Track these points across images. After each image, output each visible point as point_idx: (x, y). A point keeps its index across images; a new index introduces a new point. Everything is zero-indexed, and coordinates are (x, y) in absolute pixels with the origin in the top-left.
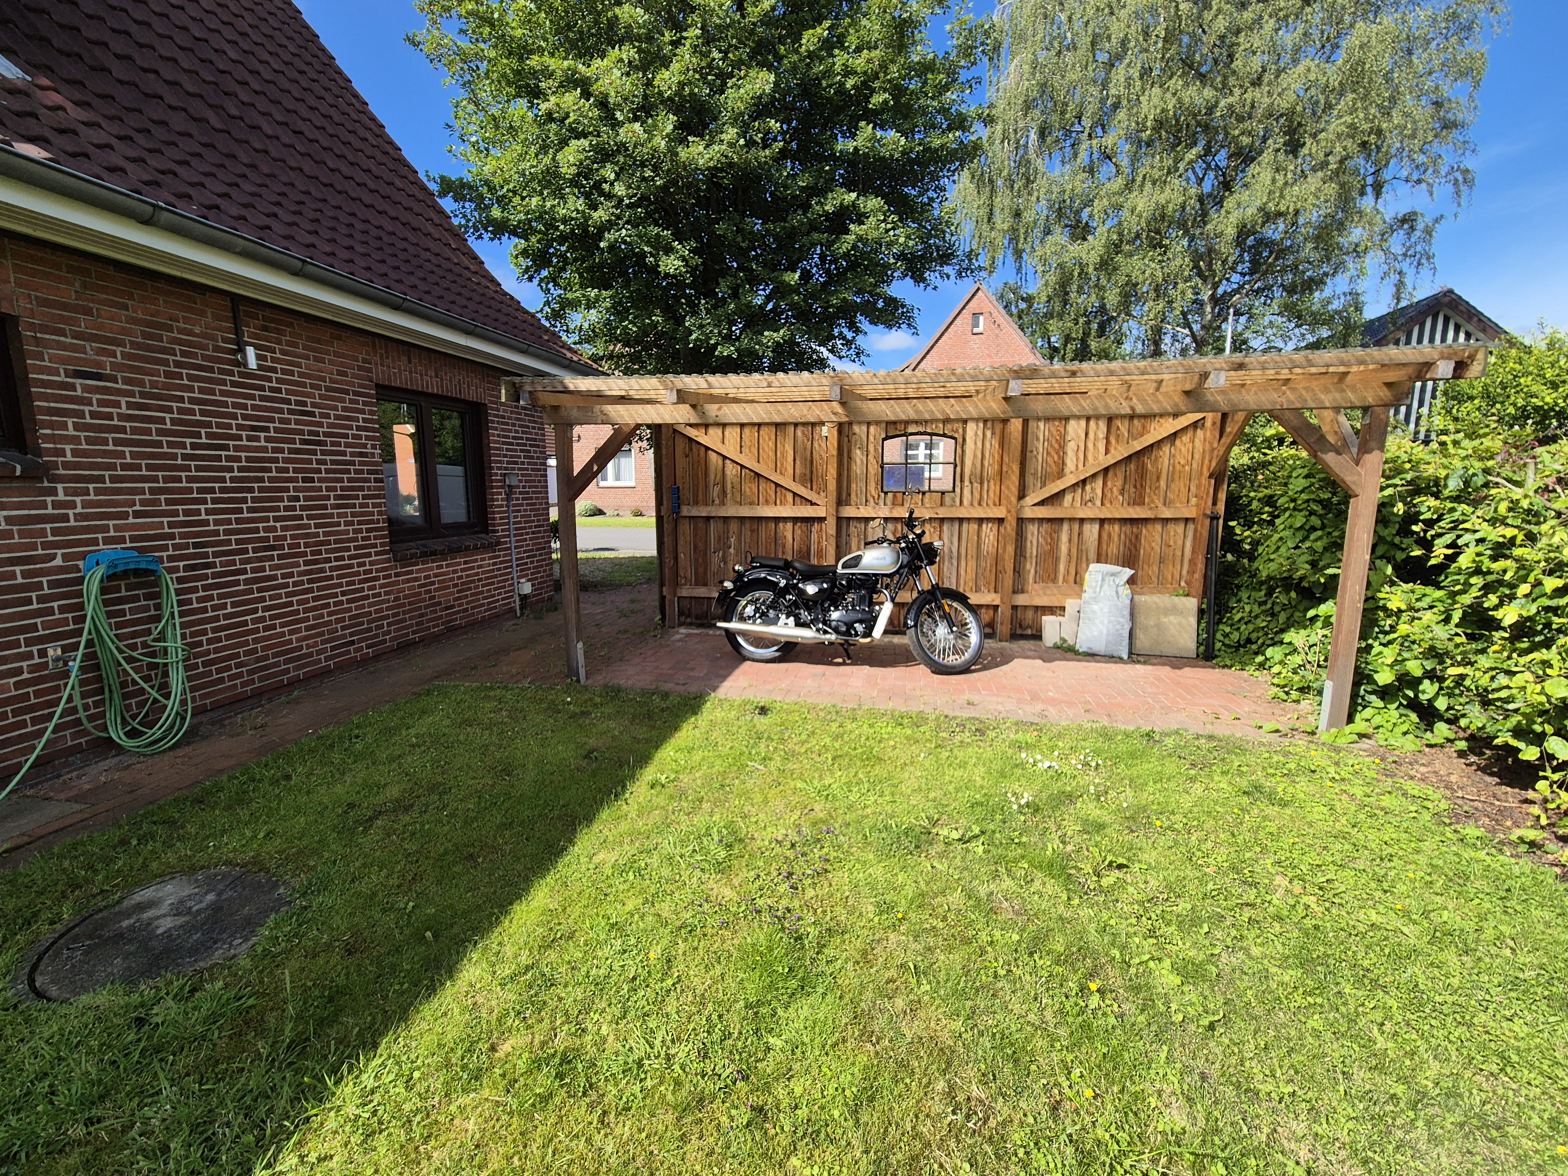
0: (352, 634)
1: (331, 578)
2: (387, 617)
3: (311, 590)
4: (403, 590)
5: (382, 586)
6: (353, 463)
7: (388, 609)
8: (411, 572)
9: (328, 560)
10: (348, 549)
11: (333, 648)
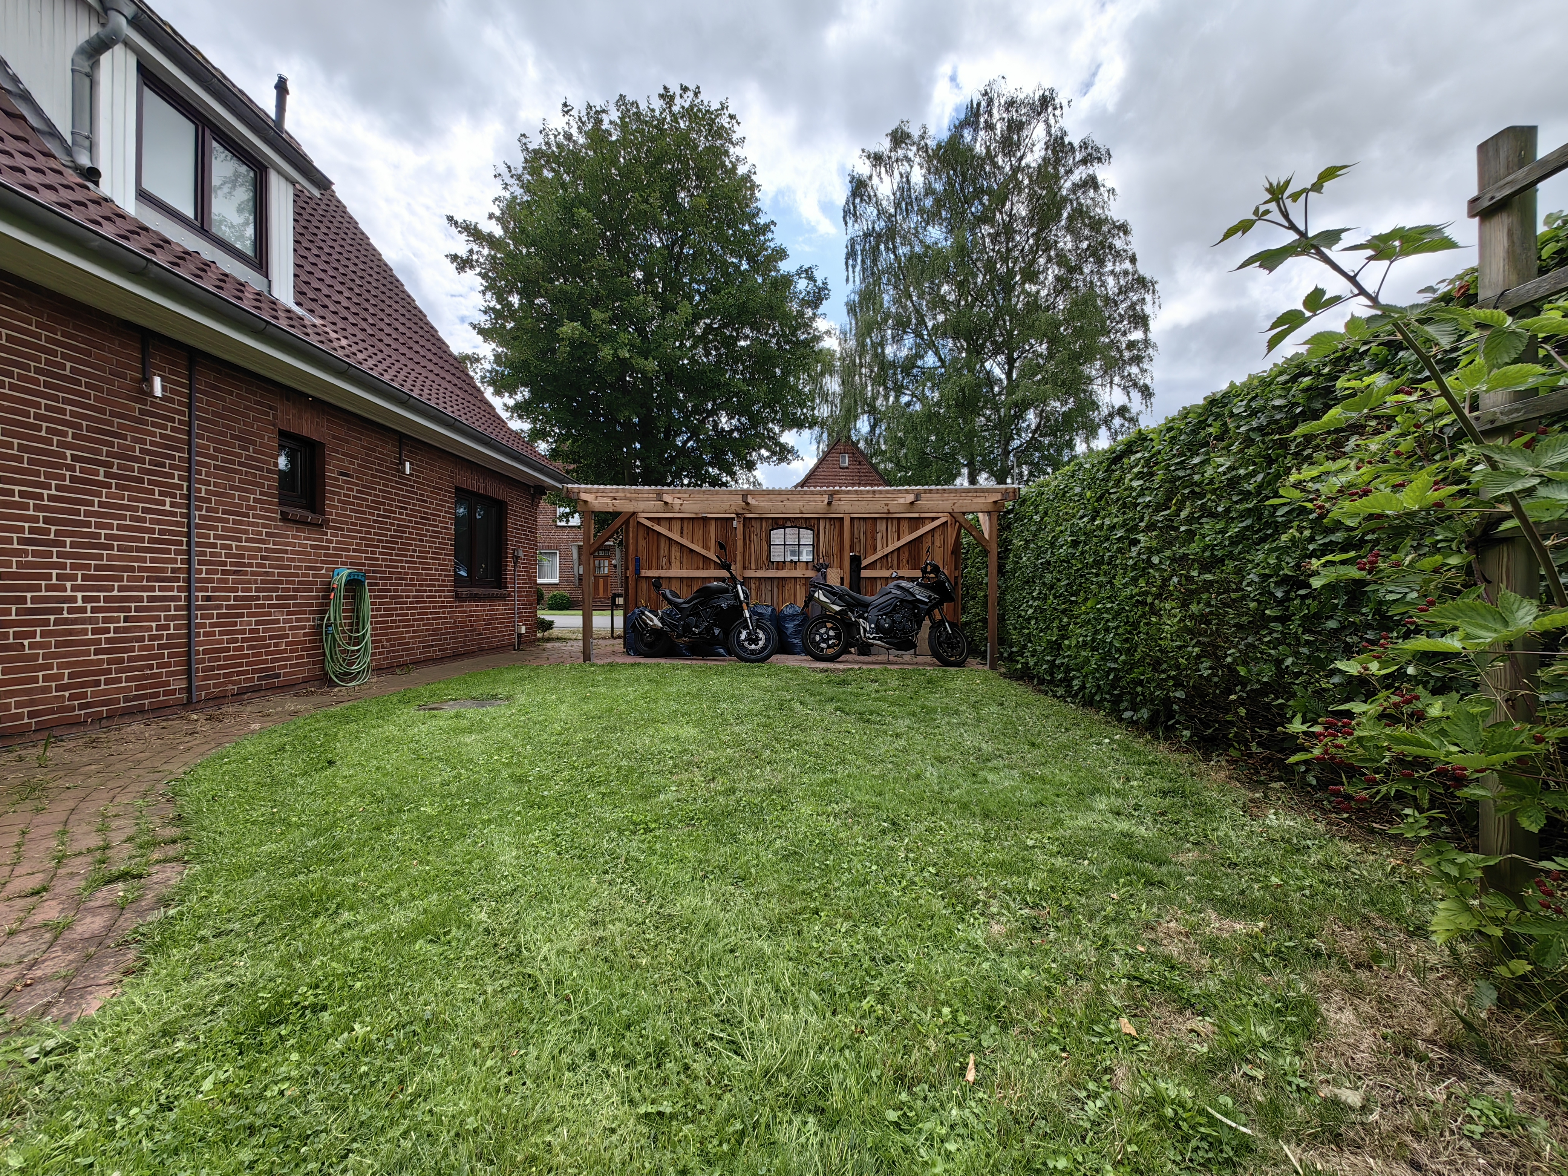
0: (433, 641)
1: (425, 602)
2: (449, 633)
3: (416, 608)
4: (458, 617)
5: (449, 613)
6: (441, 533)
7: (451, 628)
8: (462, 607)
9: (425, 591)
10: (434, 586)
11: (424, 647)
